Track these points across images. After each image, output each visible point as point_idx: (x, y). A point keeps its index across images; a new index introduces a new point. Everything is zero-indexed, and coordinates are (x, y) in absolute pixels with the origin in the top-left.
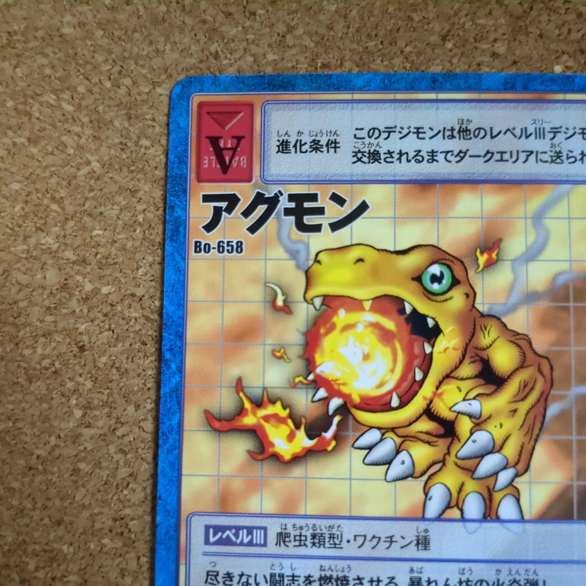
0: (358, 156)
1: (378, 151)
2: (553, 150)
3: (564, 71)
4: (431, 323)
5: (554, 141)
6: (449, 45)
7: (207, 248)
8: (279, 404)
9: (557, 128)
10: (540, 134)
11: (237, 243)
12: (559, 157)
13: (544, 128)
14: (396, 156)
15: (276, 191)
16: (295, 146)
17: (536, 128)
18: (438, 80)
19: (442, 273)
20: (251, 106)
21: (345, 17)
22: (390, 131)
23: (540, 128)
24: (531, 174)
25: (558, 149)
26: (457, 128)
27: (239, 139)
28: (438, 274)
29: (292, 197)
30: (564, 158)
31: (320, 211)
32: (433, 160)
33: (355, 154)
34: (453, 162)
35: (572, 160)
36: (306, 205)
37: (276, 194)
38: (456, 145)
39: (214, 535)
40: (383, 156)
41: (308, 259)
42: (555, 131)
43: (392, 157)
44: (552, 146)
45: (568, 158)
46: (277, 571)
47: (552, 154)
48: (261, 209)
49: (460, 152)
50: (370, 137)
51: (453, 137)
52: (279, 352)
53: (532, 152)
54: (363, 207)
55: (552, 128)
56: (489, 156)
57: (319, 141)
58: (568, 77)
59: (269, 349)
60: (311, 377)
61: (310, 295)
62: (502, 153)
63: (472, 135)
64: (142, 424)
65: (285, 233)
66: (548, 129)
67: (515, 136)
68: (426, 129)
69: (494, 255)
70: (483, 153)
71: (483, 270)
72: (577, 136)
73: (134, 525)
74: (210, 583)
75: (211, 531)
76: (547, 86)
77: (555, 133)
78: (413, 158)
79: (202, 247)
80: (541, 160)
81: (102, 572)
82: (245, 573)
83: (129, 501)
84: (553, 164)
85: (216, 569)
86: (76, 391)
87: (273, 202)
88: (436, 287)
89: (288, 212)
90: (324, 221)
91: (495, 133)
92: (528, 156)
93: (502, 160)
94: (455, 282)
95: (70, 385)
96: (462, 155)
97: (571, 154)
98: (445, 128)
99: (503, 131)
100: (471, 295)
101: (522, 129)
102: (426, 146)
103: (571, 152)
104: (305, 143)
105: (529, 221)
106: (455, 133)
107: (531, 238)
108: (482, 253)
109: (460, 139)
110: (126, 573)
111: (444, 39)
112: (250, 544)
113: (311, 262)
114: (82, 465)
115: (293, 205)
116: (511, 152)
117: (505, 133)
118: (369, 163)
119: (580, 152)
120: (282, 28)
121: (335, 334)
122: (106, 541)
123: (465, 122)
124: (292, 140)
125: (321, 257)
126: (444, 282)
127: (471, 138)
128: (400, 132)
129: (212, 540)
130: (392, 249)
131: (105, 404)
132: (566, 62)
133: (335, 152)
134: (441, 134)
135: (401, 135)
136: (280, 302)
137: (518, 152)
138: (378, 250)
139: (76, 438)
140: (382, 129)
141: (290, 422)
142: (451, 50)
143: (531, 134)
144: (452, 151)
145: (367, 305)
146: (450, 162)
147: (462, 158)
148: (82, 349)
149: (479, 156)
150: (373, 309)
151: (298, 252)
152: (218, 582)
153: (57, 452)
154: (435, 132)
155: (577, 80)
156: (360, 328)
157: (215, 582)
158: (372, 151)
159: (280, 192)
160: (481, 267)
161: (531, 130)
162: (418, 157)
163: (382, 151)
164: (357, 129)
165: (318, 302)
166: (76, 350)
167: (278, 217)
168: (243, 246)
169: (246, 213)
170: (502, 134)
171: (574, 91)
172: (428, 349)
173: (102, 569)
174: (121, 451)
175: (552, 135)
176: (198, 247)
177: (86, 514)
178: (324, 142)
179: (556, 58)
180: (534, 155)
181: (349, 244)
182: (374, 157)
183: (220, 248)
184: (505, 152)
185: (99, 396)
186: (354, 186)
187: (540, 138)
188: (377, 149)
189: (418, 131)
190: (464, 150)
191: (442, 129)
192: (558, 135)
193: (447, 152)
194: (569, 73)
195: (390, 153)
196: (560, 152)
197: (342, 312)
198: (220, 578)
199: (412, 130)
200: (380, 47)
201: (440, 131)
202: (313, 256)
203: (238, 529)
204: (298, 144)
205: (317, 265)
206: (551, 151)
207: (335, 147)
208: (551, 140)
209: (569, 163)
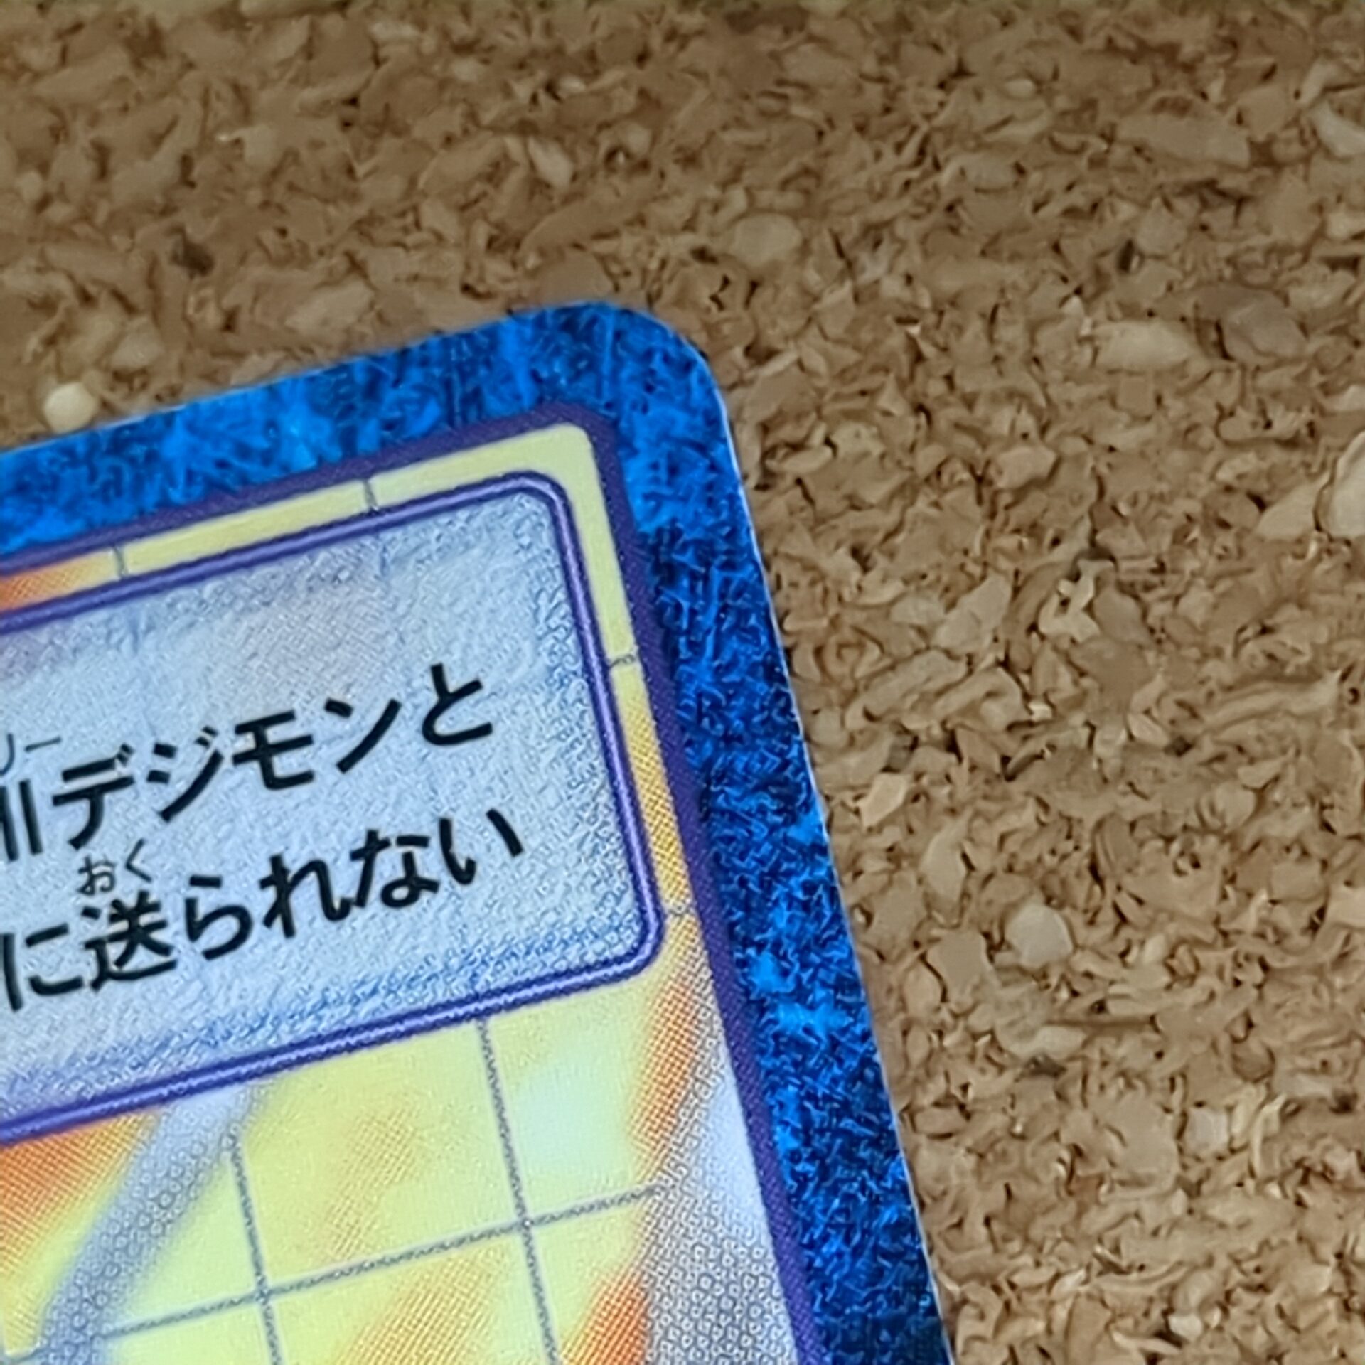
2: (101, 902)
3: (106, 407)
5: (96, 849)
9: (106, 765)
12: (137, 937)
13: (24, 787)
25: (128, 889)
30: (173, 934)
35: (225, 929)
42: (94, 784)
44: (91, 879)
45: (194, 929)
47: (102, 928)
55: (69, 775)
58: (119, 442)
66: (46, 786)
72: (227, 776)
77: (94, 796)
80: (38, 986)
84: (110, 986)
97: (207, 900)
103: (214, 882)
119: (266, 871)
132: (111, 347)
155: (175, 446)
175: (79, 813)
179: (51, 341)
187: (11, 848)
192: (116, 804)
194: (137, 411)
196: (144, 904)
206: (90, 913)
208: (78, 842)
209: (211, 954)
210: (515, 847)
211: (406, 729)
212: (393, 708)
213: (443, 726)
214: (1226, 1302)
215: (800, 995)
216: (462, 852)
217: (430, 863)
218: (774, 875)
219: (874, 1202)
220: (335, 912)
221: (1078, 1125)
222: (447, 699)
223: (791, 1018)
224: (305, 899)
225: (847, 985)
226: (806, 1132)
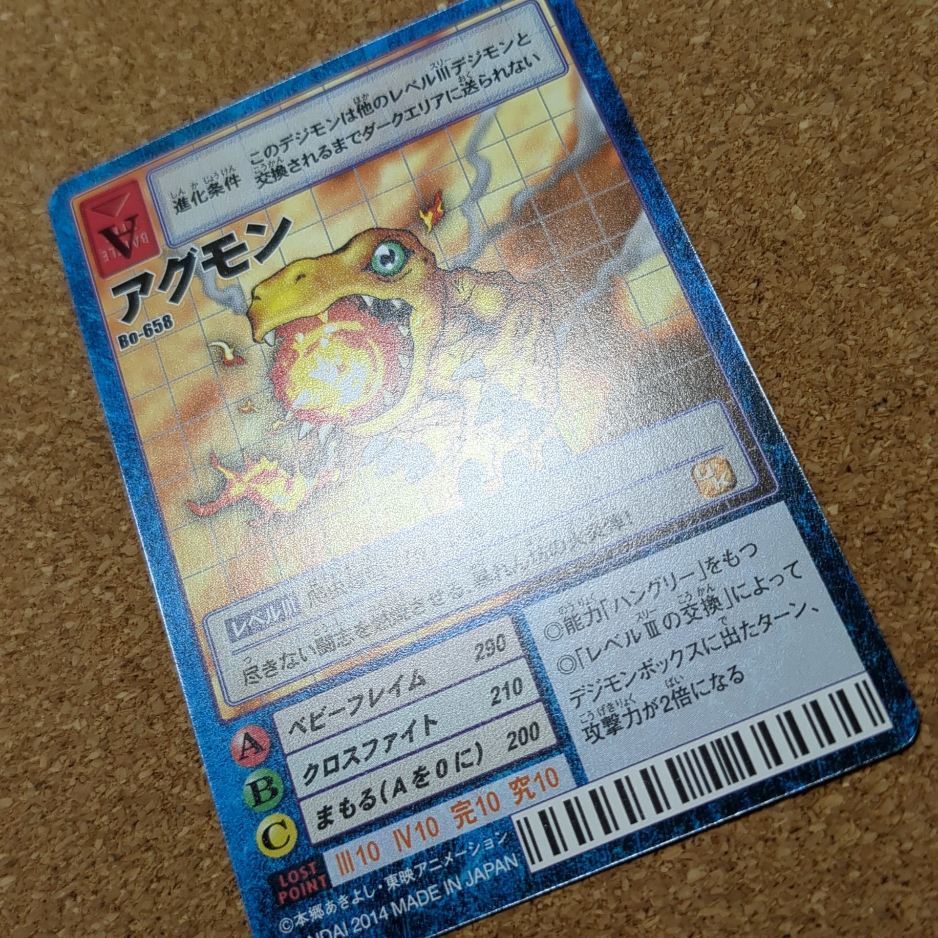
0: (261, 179)
1: (281, 166)
2: (464, 83)
3: (448, 6)
4: (397, 304)
5: (461, 74)
6: (320, 36)
7: (133, 337)
8: (264, 460)
9: (460, 61)
10: (443, 73)
11: (164, 319)
12: (471, 87)
13: (446, 68)
14: (301, 162)
15: (189, 250)
16: (193, 199)
17: (437, 71)
18: (319, 73)
19: (391, 252)
20: (134, 183)
21: (204, 58)
22: (285, 142)
23: (442, 69)
24: (449, 115)
25: (468, 80)
26: (355, 107)
27: (132, 219)
28: (388, 253)
29: (206, 249)
30: (478, 85)
31: (242, 248)
32: (341, 148)
33: (259, 179)
34: (363, 141)
35: (487, 82)
36: (224, 249)
37: (189, 254)
38: (360, 123)
39: (239, 629)
40: (288, 169)
41: (244, 300)
42: (458, 64)
43: (298, 165)
44: (461, 79)
45: (481, 83)
46: (323, 634)
47: (465, 87)
48: (178, 273)
49: (367, 128)
50: (267, 157)
51: (353, 117)
52: (246, 406)
53: (441, 95)
54: (285, 223)
55: (454, 64)
56: (398, 118)
57: (217, 184)
58: (454, 9)
59: (232, 408)
60: (289, 416)
61: (259, 334)
62: (410, 110)
63: (373, 107)
64: (122, 550)
65: (211, 285)
66: (450, 66)
67: (419, 88)
68: (324, 123)
69: (439, 210)
70: (390, 119)
71: (432, 229)
72: (483, 58)
73: (147, 662)
74: (252, 683)
75: (234, 624)
76: (434, 28)
77: (459, 66)
78: (320, 156)
79: (128, 339)
80: (454, 98)
81: (126, 732)
82: (287, 652)
83: (133, 638)
84: (468, 96)
85: (253, 663)
86: (38, 548)
87: (188, 262)
88: (390, 266)
89: (206, 264)
90: (248, 256)
91: (396, 95)
92: (438, 101)
93: (413, 116)
94: (408, 253)
95: (30, 545)
96: (369, 130)
97: (483, 79)
98: (342, 114)
99: (404, 89)
100: (429, 258)
101: (423, 79)
102: (328, 139)
103: (484, 76)
104: (203, 192)
105: (464, 162)
106: (355, 113)
107: (472, 177)
108: (425, 213)
109: (362, 116)
110: (155, 721)
111: (312, 32)
112: (283, 618)
113: (249, 302)
114: (69, 625)
115: (210, 255)
116: (420, 105)
117: (407, 90)
118: (276, 180)
119: (493, 72)
120: (142, 98)
121: (298, 363)
122: (121, 695)
123: (361, 99)
124: (188, 195)
125: (259, 292)
126: (396, 258)
127: (373, 111)
128: (298, 138)
129: (238, 634)
130: (331, 251)
131: (74, 547)
133: (237, 186)
134: (341, 121)
135: (299, 141)
136: (229, 356)
137: (427, 101)
138: (317, 258)
139: (53, 599)
140: (278, 143)
141: (282, 471)
142: (324, 40)
143: (434, 78)
144: (358, 132)
145: (324, 317)
146: (360, 142)
147: (371, 134)
148: (32, 501)
149: (388, 123)
150: (332, 319)
151: (230, 299)
152: (261, 678)
153: (37, 621)
154: (334, 121)
155: (463, 8)
156: (324, 342)
157: (257, 679)
158: (275, 168)
159: (192, 249)
160: (430, 226)
161: (432, 74)
162: (324, 152)
163: (285, 164)
164: (252, 155)
165: (270, 338)
166: (25, 505)
167: (198, 274)
168: (172, 319)
169: (163, 286)
170: (404, 93)
171: (464, 18)
172: (404, 331)
173: (125, 729)
174: (108, 588)
175: (456, 70)
176: (123, 341)
177: (89, 674)
178: (221, 181)
180: (445, 97)
181: (282, 266)
182: (279, 172)
183: (147, 331)
184: (414, 107)
185: (67, 542)
186: (268, 209)
187: (445, 78)
188: (280, 163)
189: (315, 129)
190: (370, 125)
191: (340, 116)
192: (463, 67)
193: (353, 135)
194: (454, 5)
195: (293, 162)
196: (471, 82)
197: (300, 337)
198: (260, 673)
199: (309, 130)
200: (251, 70)
201: (338, 119)
202: (248, 295)
203: (262, 609)
204: (196, 196)
205: (255, 302)
206: (462, 85)
207: (236, 182)
208: (458, 73)
209: (485, 87)
210: (538, 59)
211: (515, 44)
212: (512, 42)
213: (522, 43)
214: (682, 107)
215: (596, 73)
216: (529, 62)
217: (523, 64)
218: (587, 55)
219: (615, 103)
220: (507, 75)
221: (650, 85)
222: (521, 38)
223: (595, 76)
224: (501, 75)
225: (604, 69)
226: (601, 94)
